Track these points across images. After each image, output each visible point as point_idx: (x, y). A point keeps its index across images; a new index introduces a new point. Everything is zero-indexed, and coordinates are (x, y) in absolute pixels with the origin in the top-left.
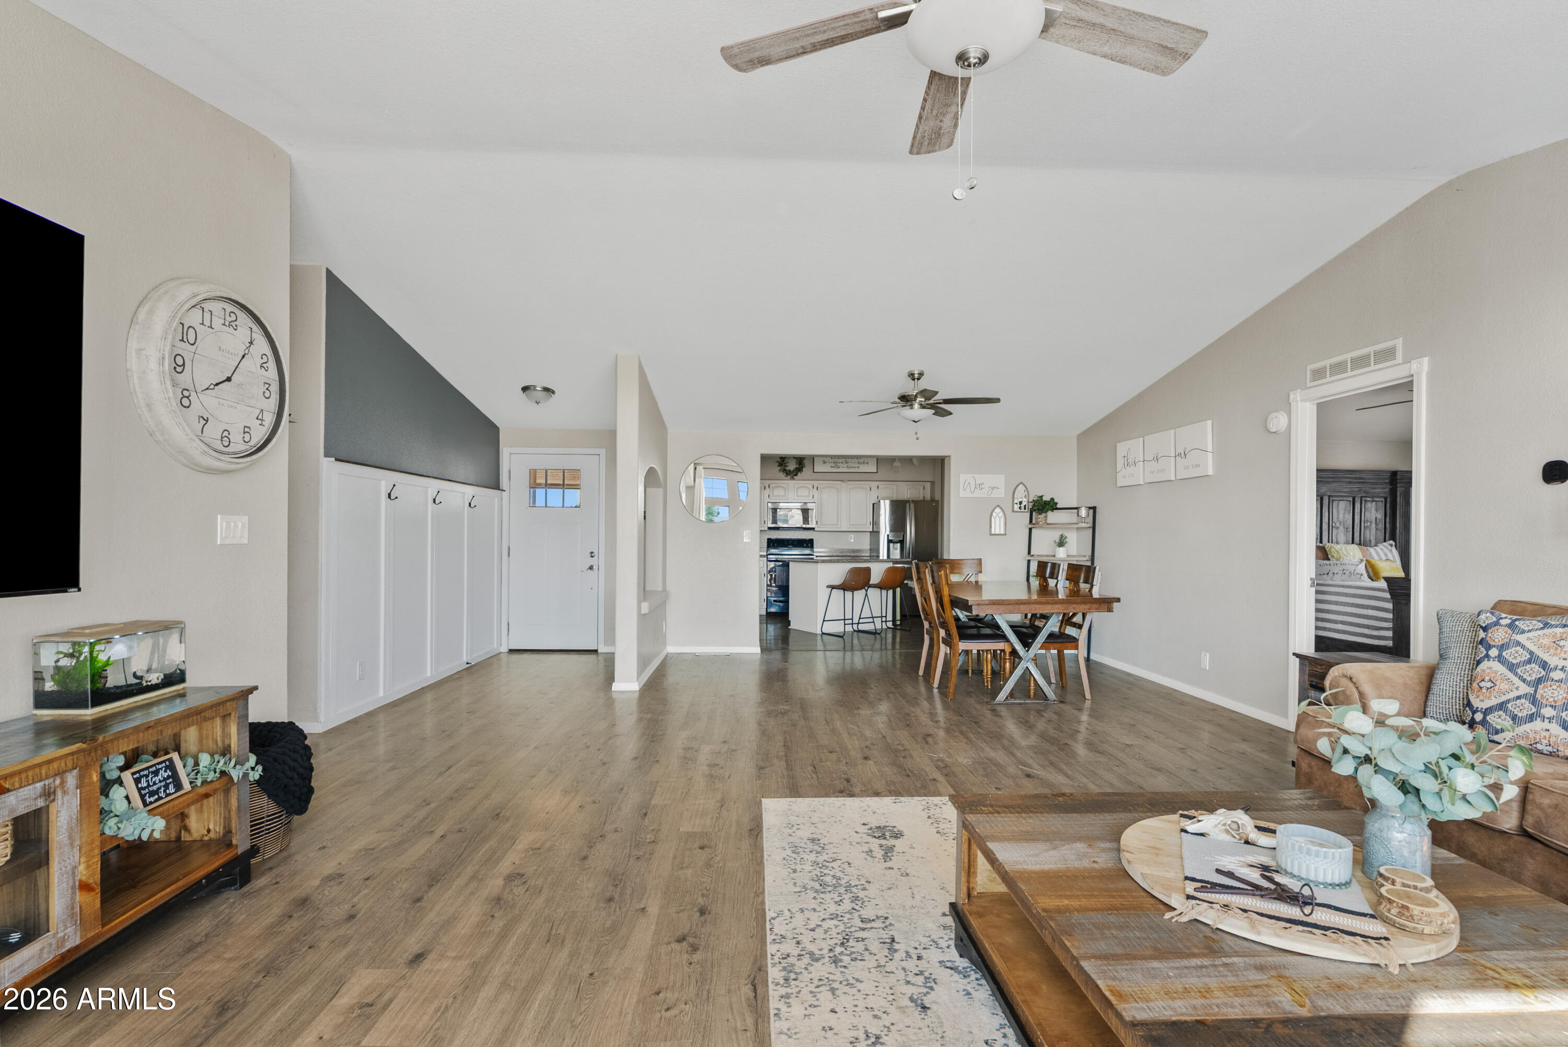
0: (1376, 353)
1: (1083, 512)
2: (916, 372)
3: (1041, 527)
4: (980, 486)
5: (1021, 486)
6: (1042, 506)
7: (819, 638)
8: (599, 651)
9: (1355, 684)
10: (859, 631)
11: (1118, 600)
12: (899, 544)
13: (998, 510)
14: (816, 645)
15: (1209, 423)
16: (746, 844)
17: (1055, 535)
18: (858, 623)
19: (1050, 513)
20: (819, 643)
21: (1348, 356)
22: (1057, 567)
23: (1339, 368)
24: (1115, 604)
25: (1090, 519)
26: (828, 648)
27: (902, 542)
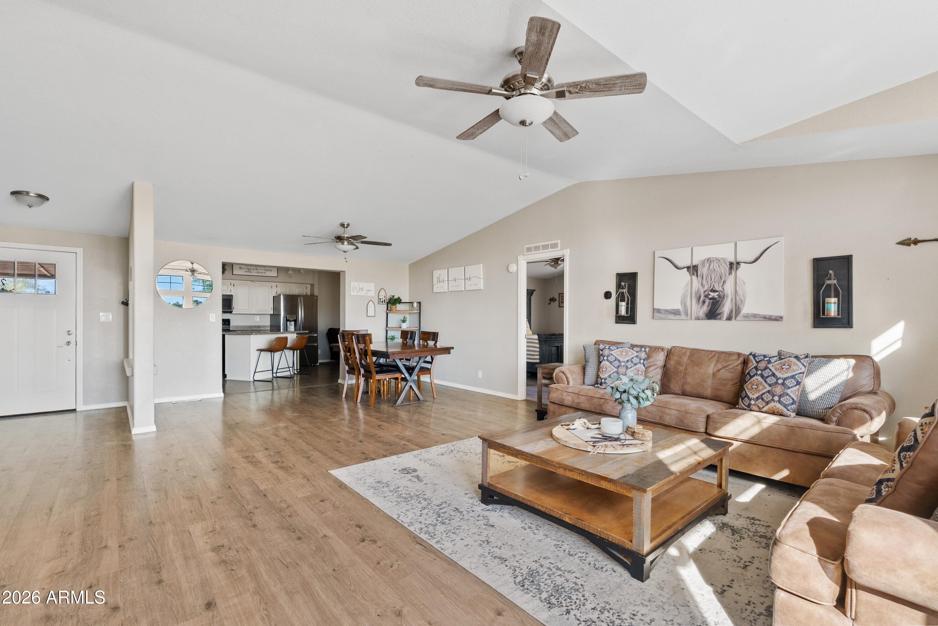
0: (551, 245)
1: (415, 305)
2: (346, 224)
3: (394, 312)
4: (362, 289)
5: (382, 290)
6: (393, 302)
7: (252, 384)
8: (78, 410)
9: (565, 374)
10: (277, 377)
11: (453, 348)
12: (293, 322)
13: (371, 303)
14: (250, 389)
15: (482, 265)
16: (344, 493)
17: (401, 317)
18: (276, 373)
19: (398, 305)
20: (252, 387)
21: (541, 244)
22: (414, 333)
23: (537, 248)
24: (451, 350)
25: (418, 308)
26: (257, 390)
27: (295, 321)
